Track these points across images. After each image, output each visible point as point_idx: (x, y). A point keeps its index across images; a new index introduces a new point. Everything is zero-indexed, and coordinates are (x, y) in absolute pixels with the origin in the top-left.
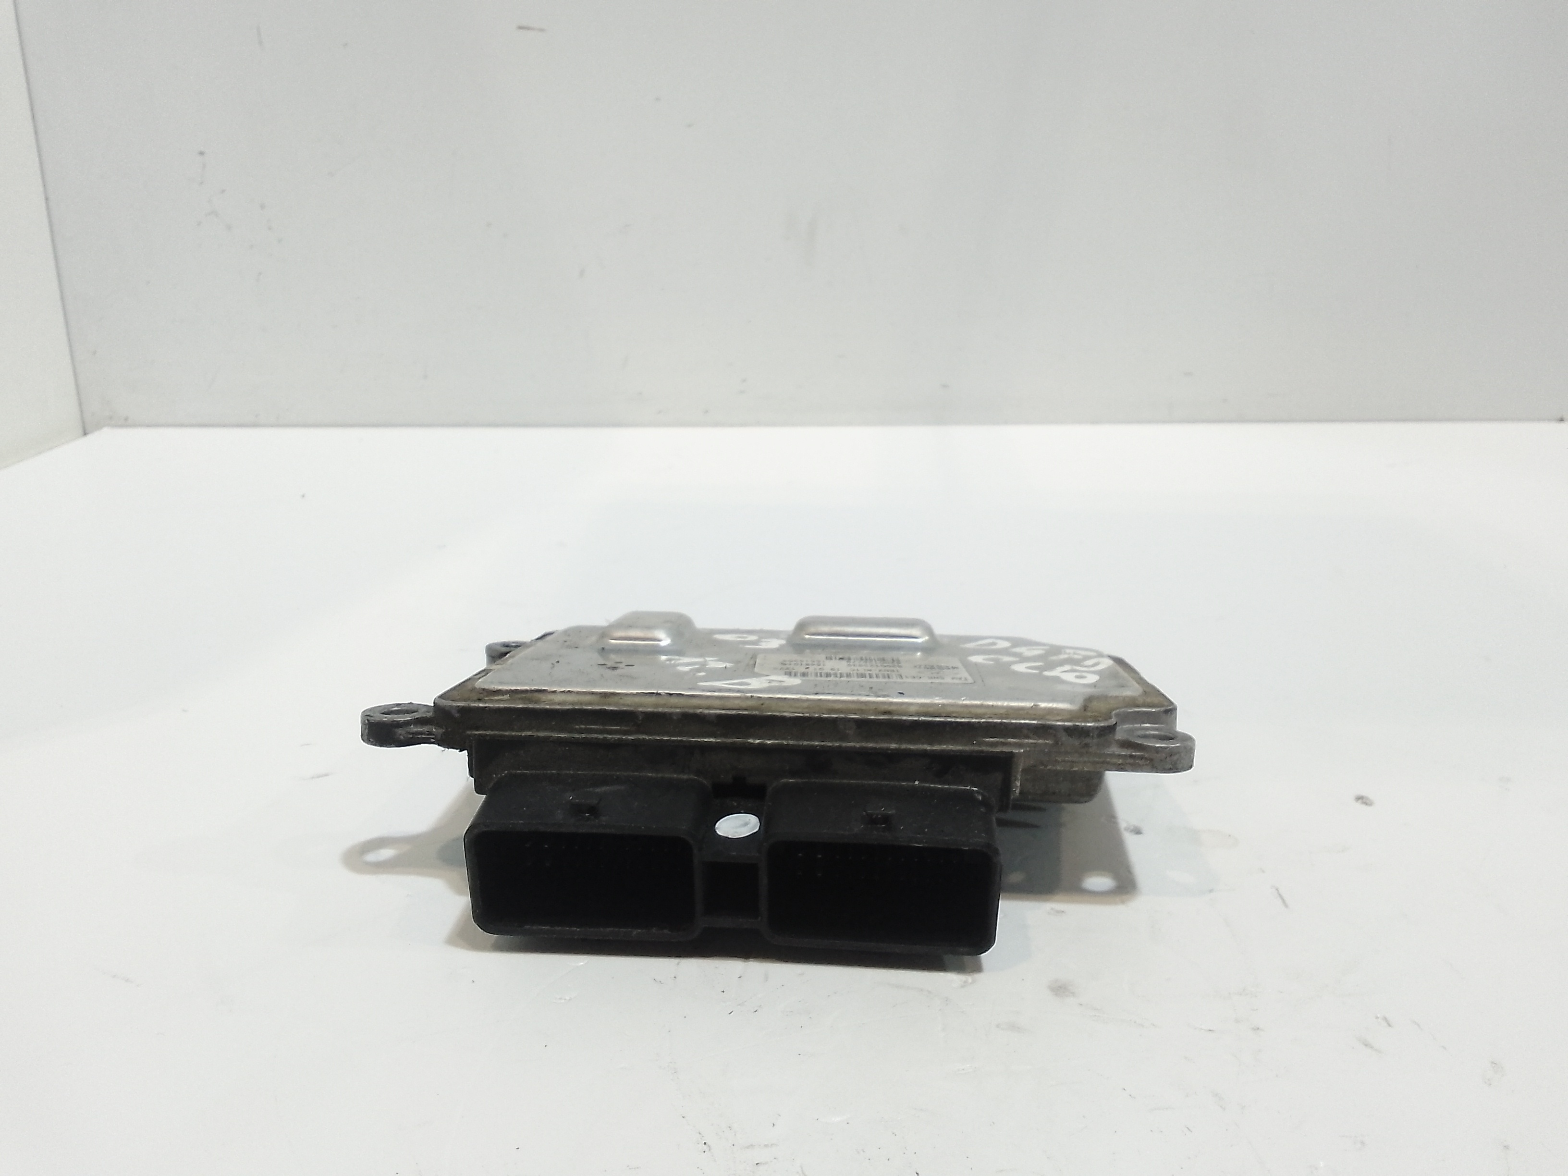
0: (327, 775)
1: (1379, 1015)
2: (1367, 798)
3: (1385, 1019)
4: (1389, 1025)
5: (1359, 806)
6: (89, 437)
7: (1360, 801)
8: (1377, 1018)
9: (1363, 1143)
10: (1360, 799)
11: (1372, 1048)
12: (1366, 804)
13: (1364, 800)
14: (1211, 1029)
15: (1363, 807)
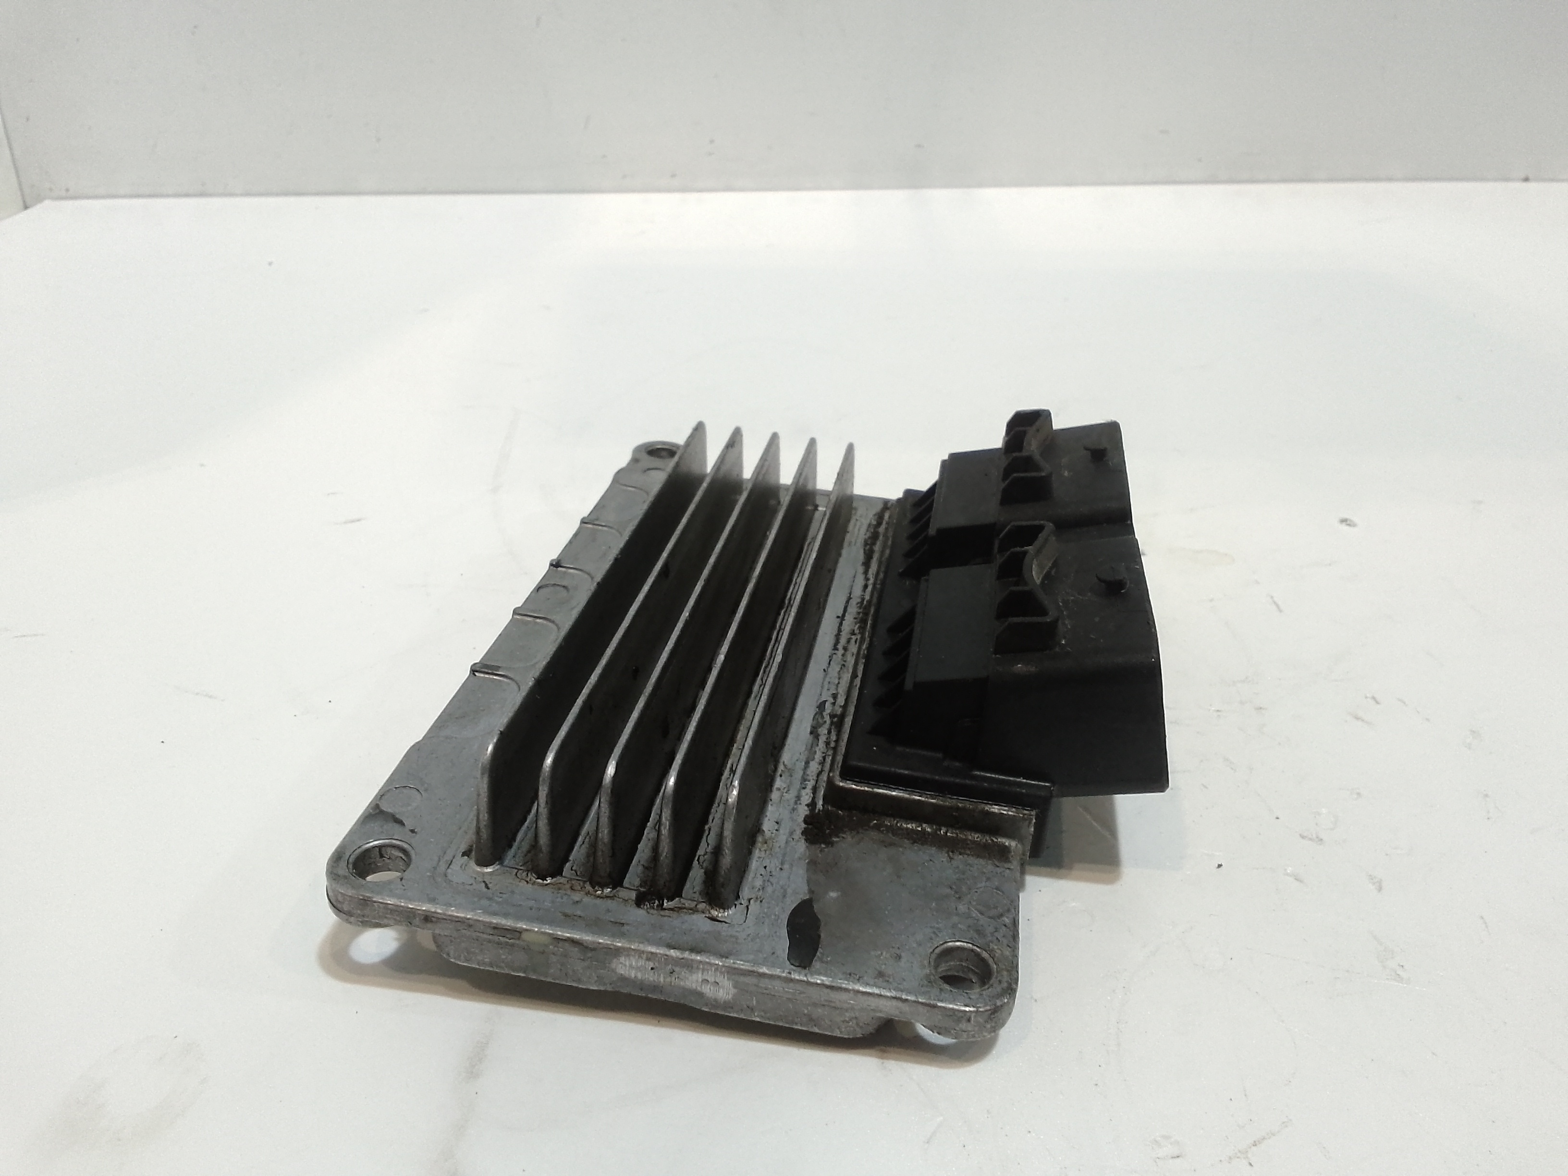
0: (359, 520)
1: (1368, 695)
2: (1351, 521)
3: (1374, 698)
4: (1377, 703)
5: (1344, 527)
6: (28, 211)
7: (1344, 523)
8: (1366, 697)
9: (1359, 794)
10: (1344, 521)
11: (1363, 720)
12: (1349, 525)
13: (1348, 522)
14: (1219, 709)
15: (1347, 528)
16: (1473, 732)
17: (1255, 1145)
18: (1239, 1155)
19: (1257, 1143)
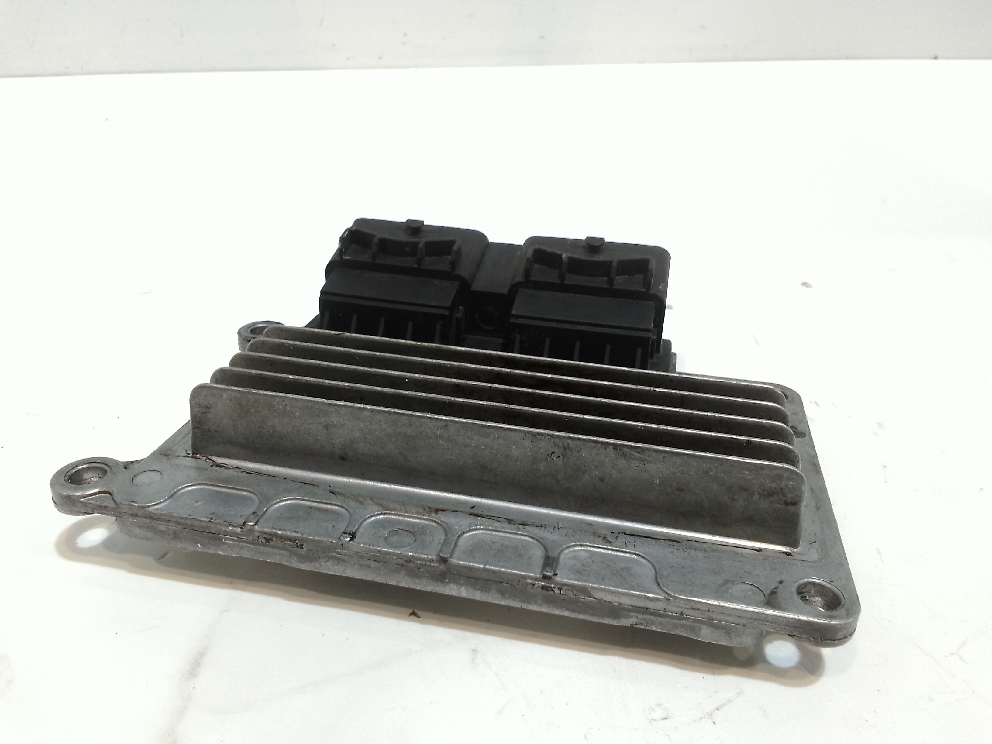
1: (811, 401)
2: (808, 284)
3: (816, 403)
4: (818, 405)
5: (804, 288)
7: (804, 286)
10: (804, 284)
12: (808, 287)
15: (806, 288)
16: (879, 424)
17: (718, 709)
18: (707, 716)
19: (719, 708)
